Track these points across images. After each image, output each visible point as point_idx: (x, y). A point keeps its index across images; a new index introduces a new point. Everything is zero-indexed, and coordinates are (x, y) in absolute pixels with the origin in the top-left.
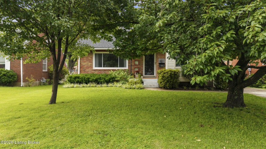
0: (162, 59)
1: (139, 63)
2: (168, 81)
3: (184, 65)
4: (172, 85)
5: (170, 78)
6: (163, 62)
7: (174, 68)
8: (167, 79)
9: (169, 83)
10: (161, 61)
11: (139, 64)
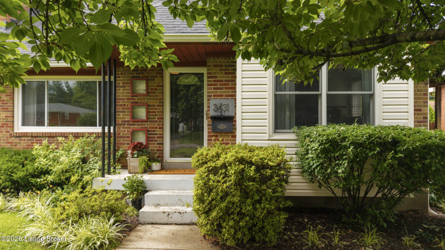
0: (224, 102)
1: (148, 112)
2: (227, 212)
3: (306, 130)
4: (250, 229)
5: (236, 199)
6: (227, 114)
7: (266, 136)
8: (223, 199)
9: (231, 223)
10: (218, 108)
11: (148, 118)
